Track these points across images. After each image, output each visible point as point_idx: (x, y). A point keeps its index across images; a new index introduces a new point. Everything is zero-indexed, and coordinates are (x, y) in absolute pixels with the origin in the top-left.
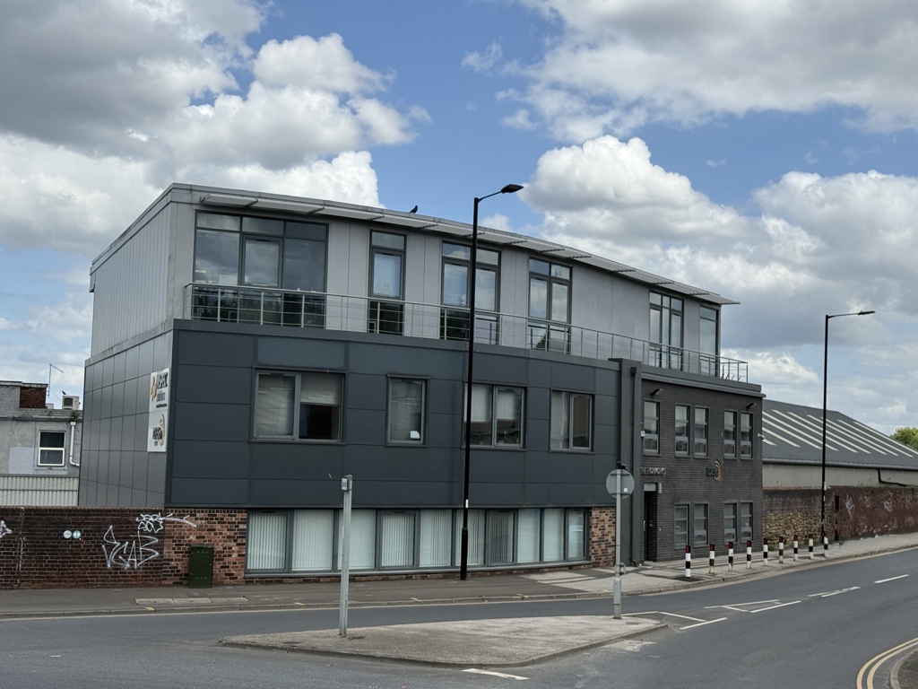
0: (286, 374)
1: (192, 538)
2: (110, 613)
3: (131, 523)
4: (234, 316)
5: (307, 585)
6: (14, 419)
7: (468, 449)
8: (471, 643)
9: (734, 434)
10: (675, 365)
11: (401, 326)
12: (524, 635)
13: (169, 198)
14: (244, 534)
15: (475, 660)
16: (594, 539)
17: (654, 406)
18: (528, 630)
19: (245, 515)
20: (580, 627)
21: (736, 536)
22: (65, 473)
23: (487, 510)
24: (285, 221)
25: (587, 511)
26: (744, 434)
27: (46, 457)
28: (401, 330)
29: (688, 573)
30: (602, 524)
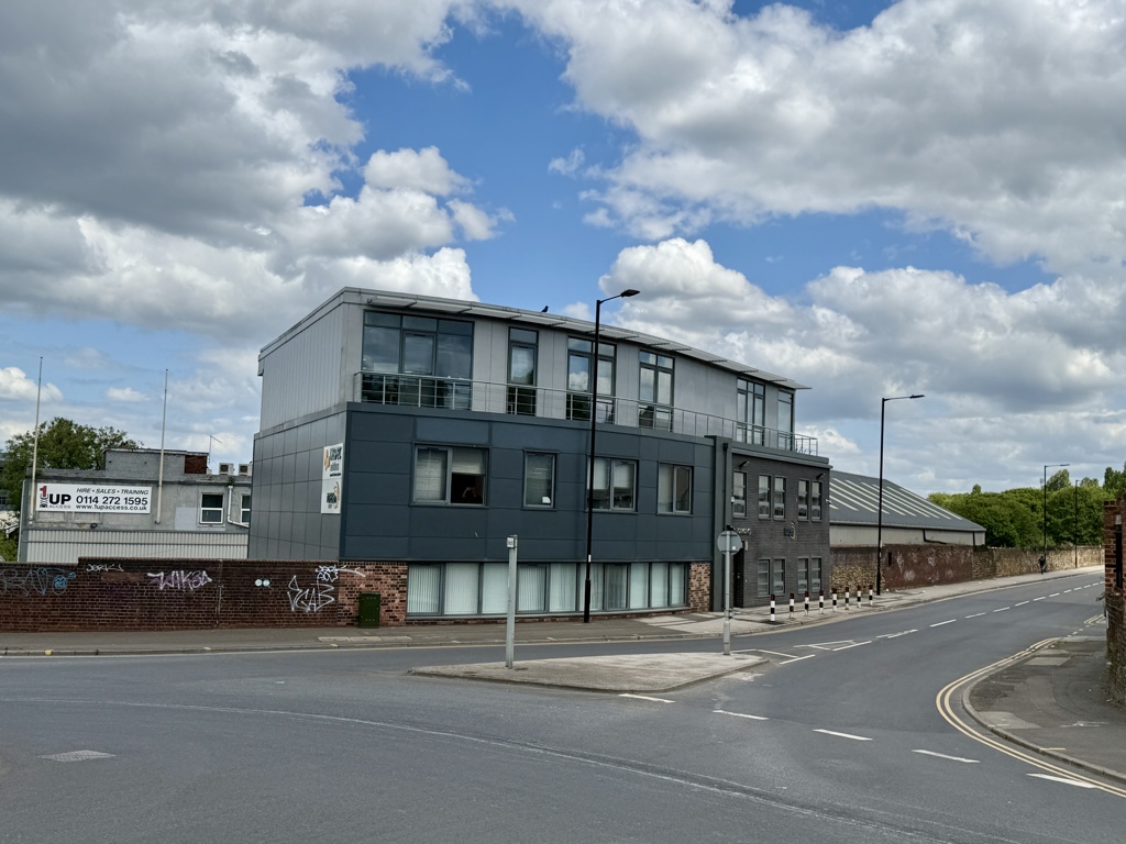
0: (440, 449)
1: (362, 586)
2: (302, 649)
3: (311, 573)
4: (395, 399)
5: (457, 626)
6: (180, 483)
7: (591, 513)
8: (618, 674)
9: (806, 500)
10: (758, 441)
11: (534, 408)
12: (657, 668)
13: (342, 299)
14: (405, 583)
15: (626, 687)
16: (692, 589)
17: (742, 476)
18: (658, 664)
19: (405, 567)
20: (699, 662)
21: (808, 586)
22: (223, 530)
23: (605, 565)
24: (438, 319)
25: (686, 566)
26: (814, 499)
27: (207, 516)
28: (534, 411)
29: (773, 617)
30: (698, 576)
